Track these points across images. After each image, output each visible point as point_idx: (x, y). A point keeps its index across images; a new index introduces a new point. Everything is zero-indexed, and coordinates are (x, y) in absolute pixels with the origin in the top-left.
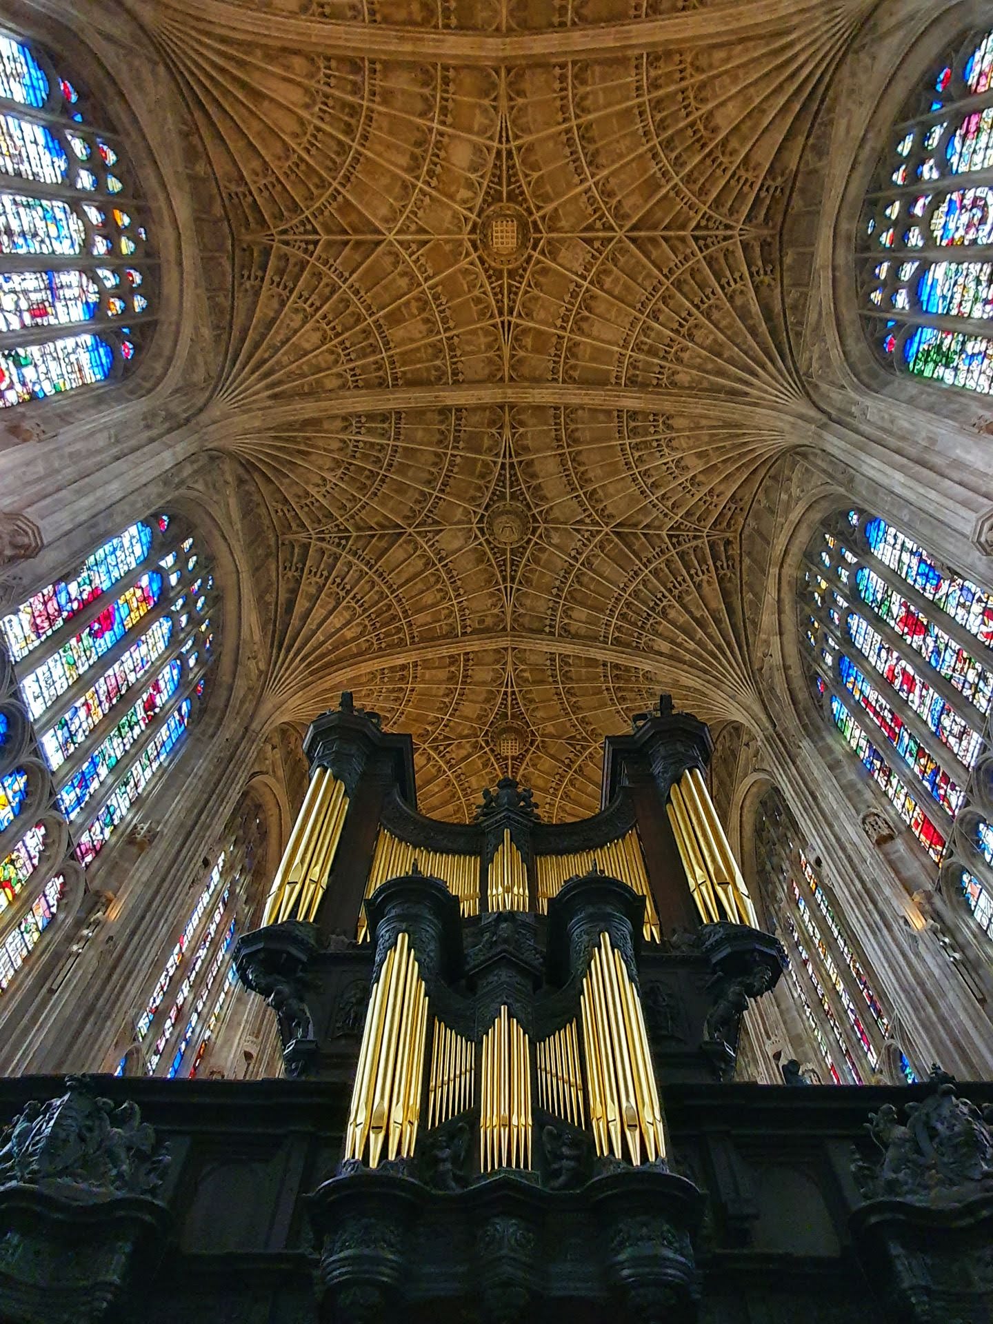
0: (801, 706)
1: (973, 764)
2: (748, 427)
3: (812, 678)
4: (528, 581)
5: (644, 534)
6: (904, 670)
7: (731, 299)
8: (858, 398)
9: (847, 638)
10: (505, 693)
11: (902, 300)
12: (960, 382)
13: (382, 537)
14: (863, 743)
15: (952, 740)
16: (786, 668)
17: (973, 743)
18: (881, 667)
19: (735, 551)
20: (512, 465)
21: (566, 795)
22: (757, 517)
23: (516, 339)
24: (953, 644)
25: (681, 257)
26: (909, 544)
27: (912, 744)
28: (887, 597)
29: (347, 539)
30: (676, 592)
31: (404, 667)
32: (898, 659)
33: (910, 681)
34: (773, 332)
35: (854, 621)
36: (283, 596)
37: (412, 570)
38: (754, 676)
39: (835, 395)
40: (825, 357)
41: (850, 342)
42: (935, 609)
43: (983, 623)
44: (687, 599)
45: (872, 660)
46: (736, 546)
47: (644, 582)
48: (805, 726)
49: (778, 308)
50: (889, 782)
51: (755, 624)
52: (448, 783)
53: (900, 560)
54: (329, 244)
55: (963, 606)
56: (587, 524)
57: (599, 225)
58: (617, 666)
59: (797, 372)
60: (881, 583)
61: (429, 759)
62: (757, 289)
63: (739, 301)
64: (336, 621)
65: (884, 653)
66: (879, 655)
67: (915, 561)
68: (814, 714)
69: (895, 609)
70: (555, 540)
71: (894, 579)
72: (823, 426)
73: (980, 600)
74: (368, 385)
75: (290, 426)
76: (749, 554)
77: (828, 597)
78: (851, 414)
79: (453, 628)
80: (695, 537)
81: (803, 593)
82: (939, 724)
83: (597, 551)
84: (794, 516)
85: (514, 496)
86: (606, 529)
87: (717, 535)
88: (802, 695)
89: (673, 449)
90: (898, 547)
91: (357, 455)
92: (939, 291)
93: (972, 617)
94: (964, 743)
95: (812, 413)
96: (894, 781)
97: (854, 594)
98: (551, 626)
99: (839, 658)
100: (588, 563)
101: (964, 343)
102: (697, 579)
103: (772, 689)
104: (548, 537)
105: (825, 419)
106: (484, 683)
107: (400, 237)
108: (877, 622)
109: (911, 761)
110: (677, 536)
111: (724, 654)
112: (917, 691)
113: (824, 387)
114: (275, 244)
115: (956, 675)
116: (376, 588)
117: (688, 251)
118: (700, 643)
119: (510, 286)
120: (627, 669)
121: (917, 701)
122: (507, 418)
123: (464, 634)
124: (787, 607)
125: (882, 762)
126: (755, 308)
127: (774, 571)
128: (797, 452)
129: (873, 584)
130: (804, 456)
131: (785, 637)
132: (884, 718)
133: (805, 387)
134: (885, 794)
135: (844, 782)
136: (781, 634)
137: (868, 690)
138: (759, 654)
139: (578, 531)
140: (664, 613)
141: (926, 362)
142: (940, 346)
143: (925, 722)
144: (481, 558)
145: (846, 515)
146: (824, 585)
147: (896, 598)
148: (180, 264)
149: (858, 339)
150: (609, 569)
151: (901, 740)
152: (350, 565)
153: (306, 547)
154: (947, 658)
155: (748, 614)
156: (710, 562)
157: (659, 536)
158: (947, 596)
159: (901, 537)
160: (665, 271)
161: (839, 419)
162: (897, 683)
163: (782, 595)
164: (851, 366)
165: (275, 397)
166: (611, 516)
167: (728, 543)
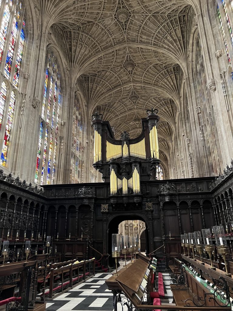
4: (130, 29)
5: (161, 16)
10: (127, 56)
13: (89, 25)
21: (145, 76)
29: (80, 28)
30: (169, 32)
36: (68, 47)
37: (99, 32)
46: (186, 17)
47: (161, 29)
52: (116, 77)
56: (145, 14)
61: (110, 73)
64: (83, 51)
70: (136, 18)
79: (112, 44)
83: (148, 21)
85: (123, 7)
86: (150, 15)
87: (181, 15)
91: (79, 9)
98: (137, 40)
104: (134, 17)
106: (122, 54)
110: (170, 16)
116: (91, 40)
118: (175, 47)
123: (115, 45)
127: (192, 35)
131: (193, 53)
139: (142, 15)
140: (166, 38)
144: (116, 25)
150: (151, 25)
152: (82, 35)
153: (70, 32)
157: (165, 16)
163: (194, 41)
166: (151, 11)
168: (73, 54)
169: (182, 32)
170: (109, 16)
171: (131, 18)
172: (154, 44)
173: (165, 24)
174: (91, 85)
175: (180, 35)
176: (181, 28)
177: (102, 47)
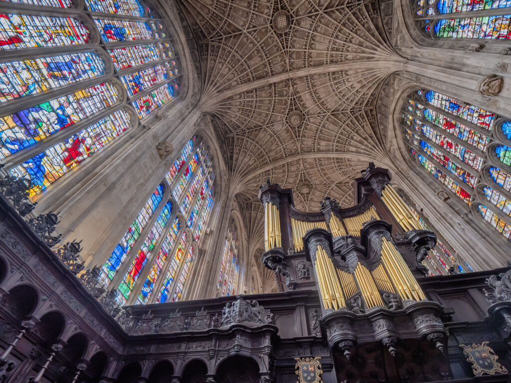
0: (407, 160)
1: (480, 169)
2: (376, 69)
3: (410, 150)
4: (304, 136)
6: (447, 142)
7: (363, 26)
8: (418, 50)
9: (422, 134)
11: (431, 11)
12: (460, 36)
13: (256, 130)
14: (433, 169)
15: (470, 162)
16: (400, 149)
17: (479, 161)
18: (437, 142)
19: (374, 113)
20: (294, 99)
22: (381, 99)
23: (290, 56)
24: (467, 129)
25: (343, 15)
26: (445, 97)
27: (453, 166)
28: (437, 117)
30: (355, 130)
31: (269, 171)
32: (444, 138)
33: (450, 145)
34: (380, 34)
35: (425, 129)
36: (229, 154)
37: (267, 140)
38: (387, 153)
39: (409, 51)
40: (403, 38)
41: (412, 31)
42: (458, 118)
43: (479, 119)
44: (359, 132)
45: (434, 140)
46: (374, 110)
47: (344, 129)
48: (410, 167)
49: (380, 25)
50: (445, 180)
51: (385, 136)
53: (441, 104)
54: (226, 38)
55: (470, 115)
57: (313, 10)
58: (337, 159)
59: (391, 45)
60: (434, 113)
62: (372, 20)
63: (366, 26)
64: (246, 160)
65: (438, 137)
66: (436, 138)
67: (448, 104)
68: (413, 162)
69: (441, 121)
71: (439, 110)
72: (406, 63)
73: (477, 112)
74: (245, 82)
75: (224, 100)
76: (380, 113)
77: (413, 122)
78: (416, 56)
79: (282, 155)
80: (360, 111)
81: (403, 122)
82: (464, 157)
83: (326, 122)
84: (397, 96)
85: (296, 109)
86: (328, 114)
87: (367, 108)
88: (407, 156)
89: (349, 82)
90: (440, 99)
92: (447, 5)
93: (474, 118)
94: (475, 162)
95: (401, 59)
96: (447, 180)
97: (424, 120)
99: (420, 142)
100: (324, 126)
101: (460, 22)
102: (362, 125)
103: (395, 157)
105: (406, 60)
106: (294, 171)
107: (248, 30)
108: (435, 127)
109: (454, 172)
111: (375, 148)
112: (453, 148)
113: (403, 49)
114: (210, 42)
115: (469, 139)
117: (346, 12)
119: (286, 38)
120: (341, 159)
121: (454, 151)
122: (290, 83)
123: (286, 157)
124: (397, 127)
125: (442, 173)
126: (372, 27)
127: (391, 117)
128: (395, 74)
129: (431, 114)
130: (398, 75)
132: (440, 159)
133: (395, 50)
134: (444, 184)
135: (428, 183)
136: (396, 137)
137: (433, 150)
138: (388, 146)
139: (319, 116)
140: (352, 138)
141: (444, 32)
142: (449, 25)
143: (458, 158)
144: (288, 131)
145: (416, 92)
146: (411, 118)
147: (441, 117)
148: (185, 55)
149: (415, 30)
150: (331, 127)
151: (449, 165)
152: (247, 141)
153: (233, 138)
154: (465, 134)
155: (382, 133)
156: (366, 118)
158: (463, 113)
159: (441, 96)
160: (339, 21)
161: (412, 59)
162: (445, 146)
164: (414, 40)
165: (218, 92)
166: (329, 109)
167: (371, 110)
168: (234, 162)
169: (373, 128)
170: (280, 121)
171: (305, 122)
172: (337, 150)
173: (348, 122)
174: (255, 215)
175: (370, 131)
176: (371, 124)
177: (271, 158)
